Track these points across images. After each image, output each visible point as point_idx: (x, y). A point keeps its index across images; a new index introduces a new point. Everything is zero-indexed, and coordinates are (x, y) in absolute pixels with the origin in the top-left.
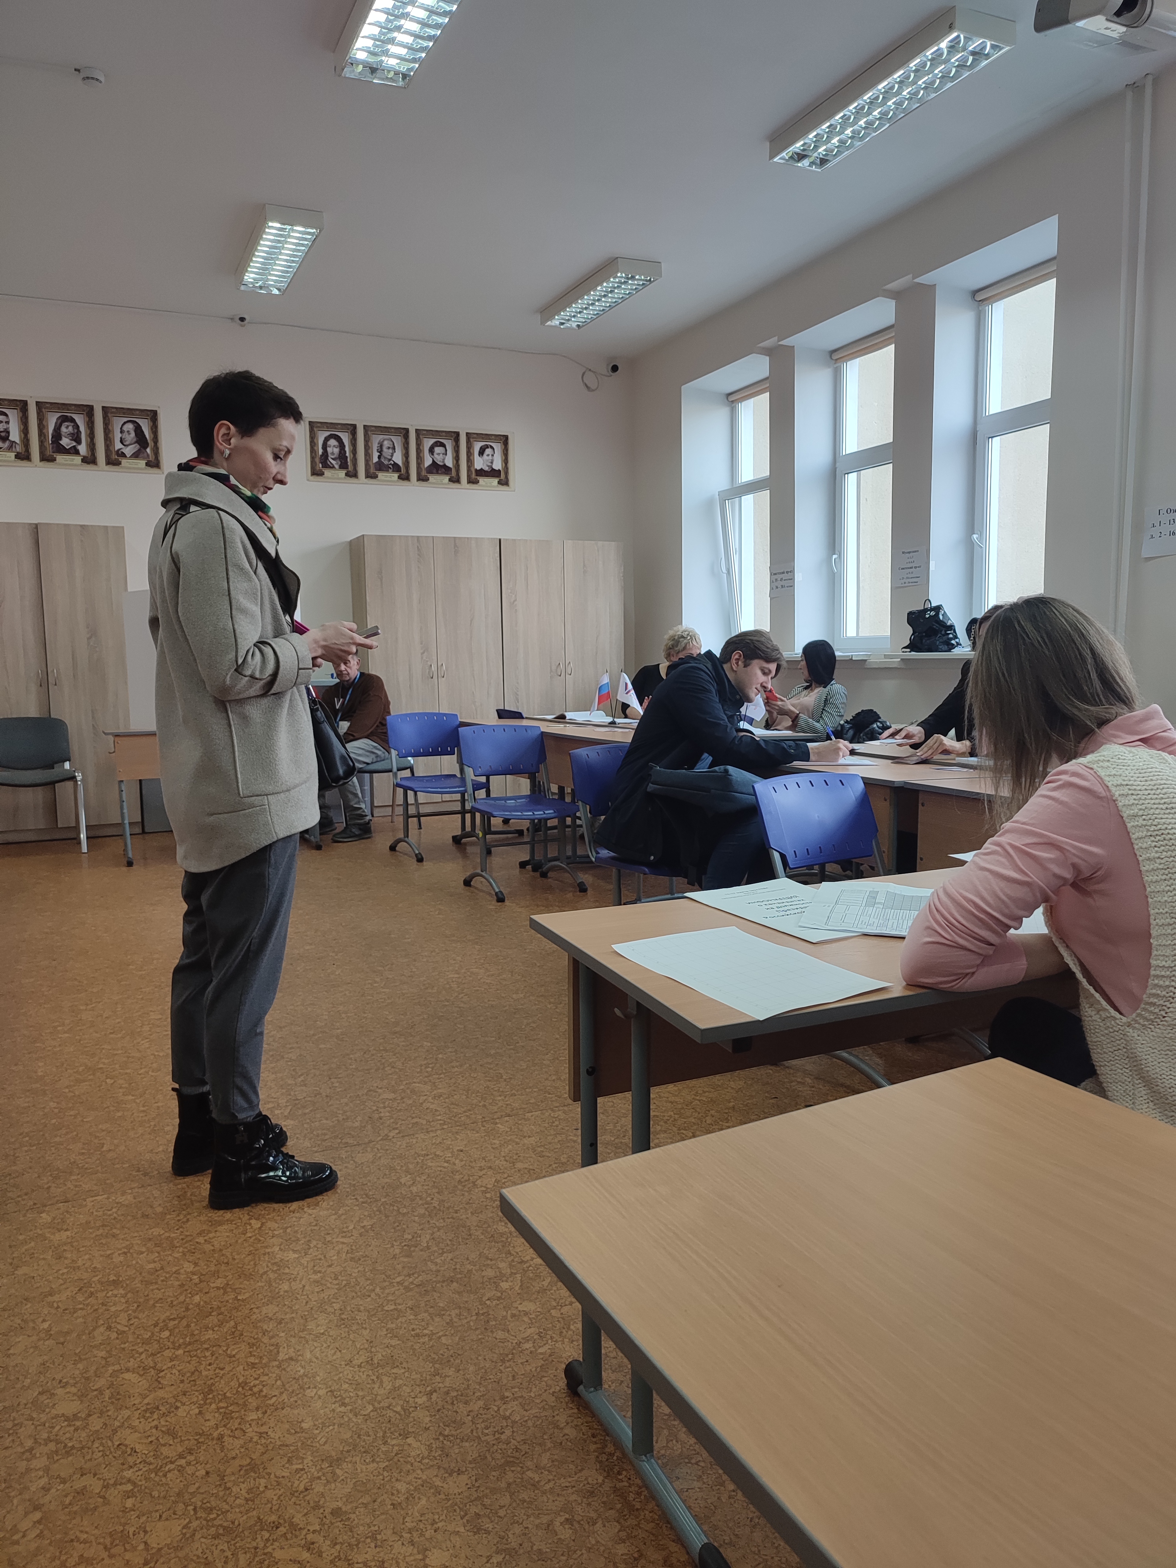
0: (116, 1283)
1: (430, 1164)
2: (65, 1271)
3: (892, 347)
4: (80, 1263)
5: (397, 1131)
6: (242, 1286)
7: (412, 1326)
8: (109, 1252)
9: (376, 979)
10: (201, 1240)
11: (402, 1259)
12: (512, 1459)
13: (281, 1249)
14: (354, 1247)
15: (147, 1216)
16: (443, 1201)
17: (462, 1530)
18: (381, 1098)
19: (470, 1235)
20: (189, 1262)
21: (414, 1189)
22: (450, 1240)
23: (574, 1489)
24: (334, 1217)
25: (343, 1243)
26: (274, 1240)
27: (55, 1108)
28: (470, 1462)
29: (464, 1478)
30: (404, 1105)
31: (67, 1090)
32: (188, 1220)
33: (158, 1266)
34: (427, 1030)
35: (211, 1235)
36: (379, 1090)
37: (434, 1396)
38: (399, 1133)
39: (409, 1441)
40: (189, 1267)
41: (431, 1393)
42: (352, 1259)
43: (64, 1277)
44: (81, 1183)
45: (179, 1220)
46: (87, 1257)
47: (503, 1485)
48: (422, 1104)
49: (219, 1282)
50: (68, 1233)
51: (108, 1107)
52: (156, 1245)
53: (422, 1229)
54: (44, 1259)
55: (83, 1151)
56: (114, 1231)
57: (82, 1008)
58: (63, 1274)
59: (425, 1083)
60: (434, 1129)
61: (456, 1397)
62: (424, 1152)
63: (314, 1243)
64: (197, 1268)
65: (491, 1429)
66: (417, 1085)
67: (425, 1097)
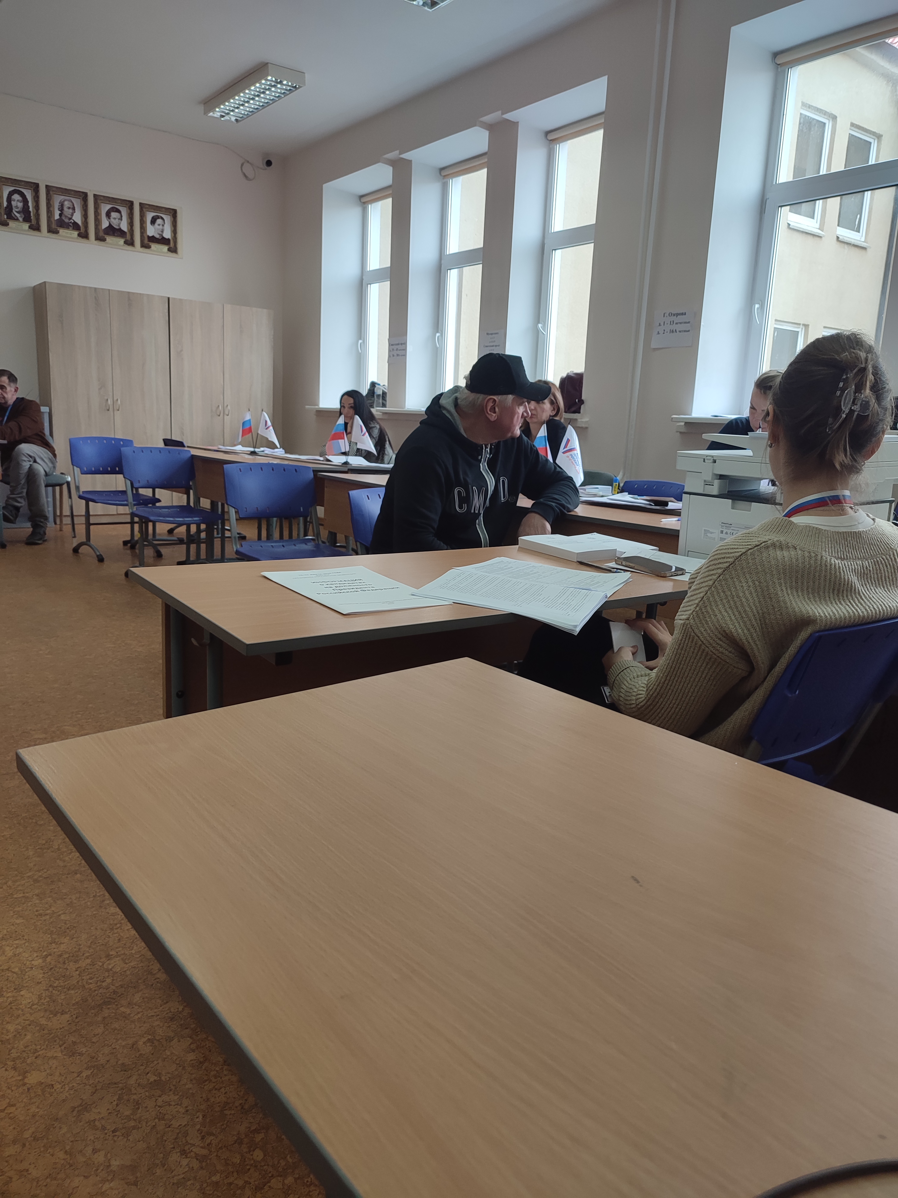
3: (485, 171)
7: (36, 909)
12: (109, 1000)
17: (60, 1055)
23: (158, 1017)
28: (74, 1005)
29: (67, 1017)
37: (49, 959)
39: (22, 993)
41: (46, 956)
47: (99, 1019)
61: (68, 958)
65: (95, 979)
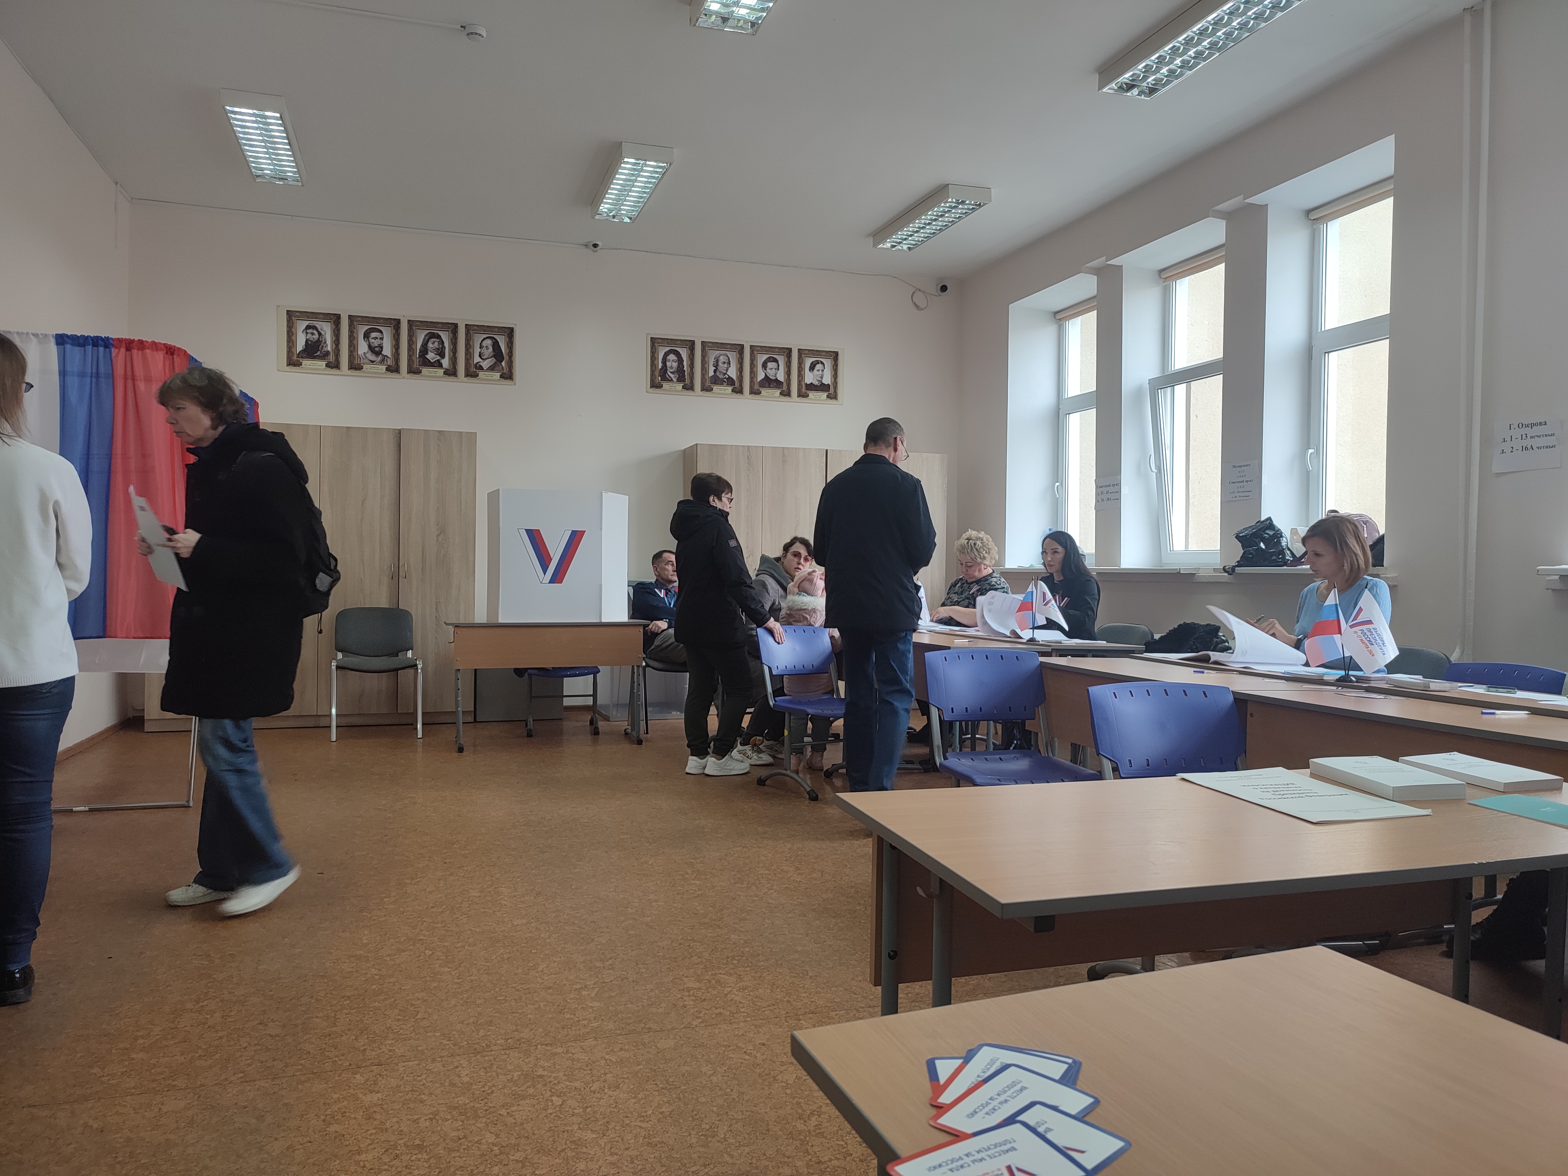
0: (420, 1148)
1: (732, 1056)
2: (374, 1131)
3: (1222, 266)
4: (388, 1125)
5: (700, 1020)
6: (540, 1161)
8: (415, 1117)
9: (688, 871)
10: (503, 1112)
11: (698, 1148)
13: (579, 1128)
14: (651, 1133)
15: (453, 1085)
16: (743, 1093)
18: (686, 986)
19: (768, 1130)
20: (491, 1133)
21: (714, 1079)
22: (748, 1134)
24: (634, 1100)
25: (640, 1127)
26: (575, 1119)
27: (376, 974)
30: (708, 995)
31: (388, 959)
32: (492, 1092)
33: (461, 1134)
34: (734, 923)
35: (513, 1109)
36: (685, 979)
38: (702, 1022)
40: (491, 1138)
42: (649, 1144)
43: (372, 1137)
44: (394, 1048)
45: (484, 1091)
46: (394, 1120)
48: (726, 995)
49: (519, 1156)
50: (379, 1095)
51: (425, 977)
52: (461, 1114)
53: (719, 1120)
54: (355, 1118)
55: (399, 1017)
56: (422, 1096)
57: (408, 881)
58: (371, 1134)
59: (731, 975)
60: (737, 1020)
62: (725, 1043)
63: (613, 1124)
64: (497, 1140)
66: (723, 976)
67: (730, 989)
